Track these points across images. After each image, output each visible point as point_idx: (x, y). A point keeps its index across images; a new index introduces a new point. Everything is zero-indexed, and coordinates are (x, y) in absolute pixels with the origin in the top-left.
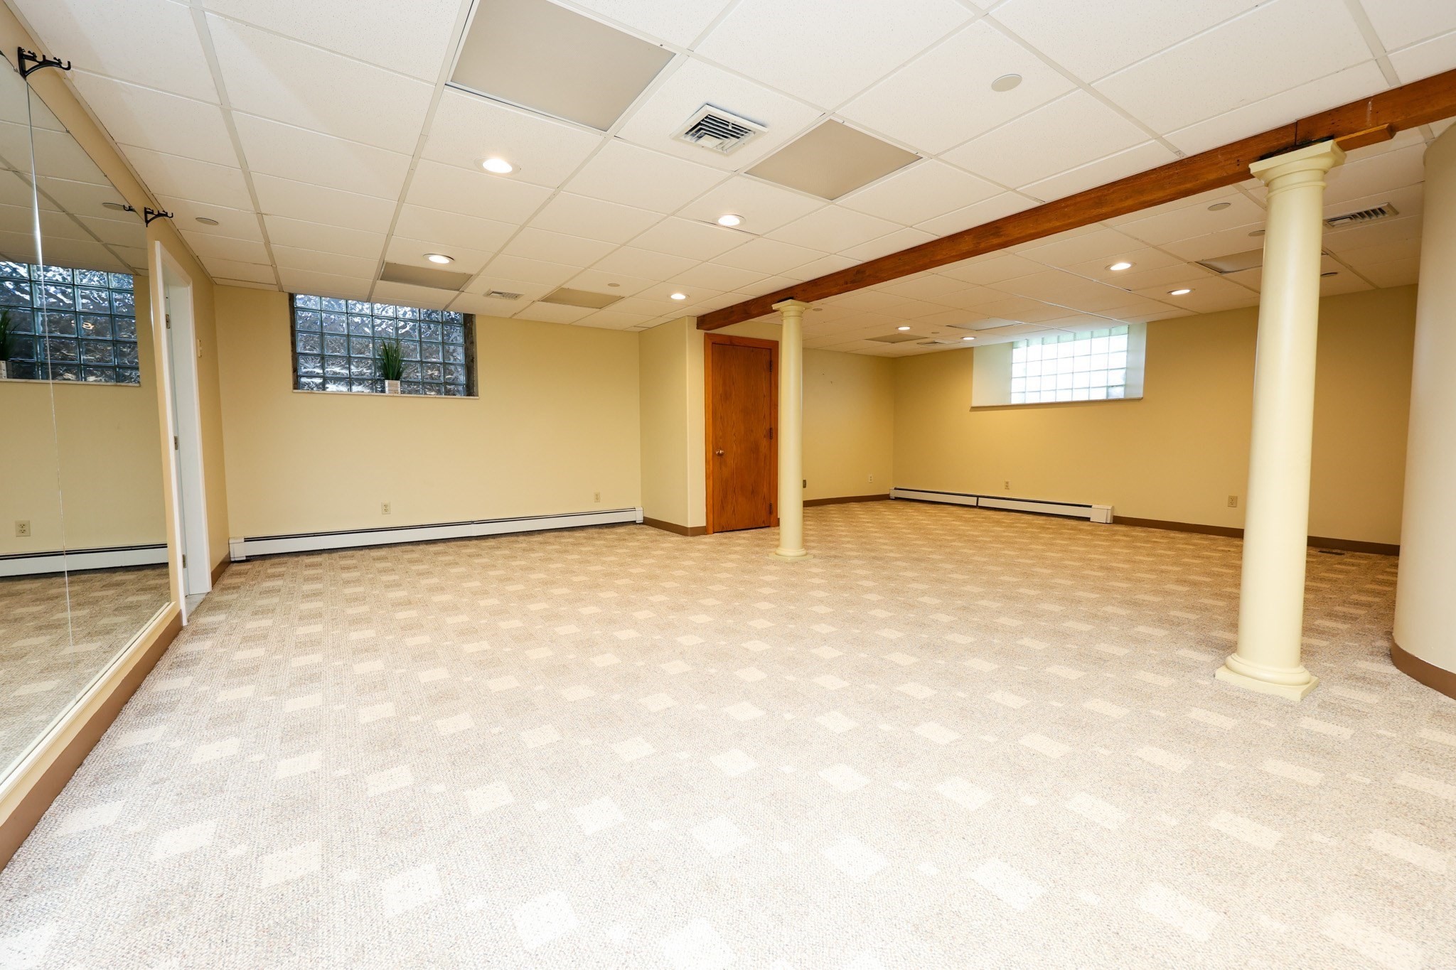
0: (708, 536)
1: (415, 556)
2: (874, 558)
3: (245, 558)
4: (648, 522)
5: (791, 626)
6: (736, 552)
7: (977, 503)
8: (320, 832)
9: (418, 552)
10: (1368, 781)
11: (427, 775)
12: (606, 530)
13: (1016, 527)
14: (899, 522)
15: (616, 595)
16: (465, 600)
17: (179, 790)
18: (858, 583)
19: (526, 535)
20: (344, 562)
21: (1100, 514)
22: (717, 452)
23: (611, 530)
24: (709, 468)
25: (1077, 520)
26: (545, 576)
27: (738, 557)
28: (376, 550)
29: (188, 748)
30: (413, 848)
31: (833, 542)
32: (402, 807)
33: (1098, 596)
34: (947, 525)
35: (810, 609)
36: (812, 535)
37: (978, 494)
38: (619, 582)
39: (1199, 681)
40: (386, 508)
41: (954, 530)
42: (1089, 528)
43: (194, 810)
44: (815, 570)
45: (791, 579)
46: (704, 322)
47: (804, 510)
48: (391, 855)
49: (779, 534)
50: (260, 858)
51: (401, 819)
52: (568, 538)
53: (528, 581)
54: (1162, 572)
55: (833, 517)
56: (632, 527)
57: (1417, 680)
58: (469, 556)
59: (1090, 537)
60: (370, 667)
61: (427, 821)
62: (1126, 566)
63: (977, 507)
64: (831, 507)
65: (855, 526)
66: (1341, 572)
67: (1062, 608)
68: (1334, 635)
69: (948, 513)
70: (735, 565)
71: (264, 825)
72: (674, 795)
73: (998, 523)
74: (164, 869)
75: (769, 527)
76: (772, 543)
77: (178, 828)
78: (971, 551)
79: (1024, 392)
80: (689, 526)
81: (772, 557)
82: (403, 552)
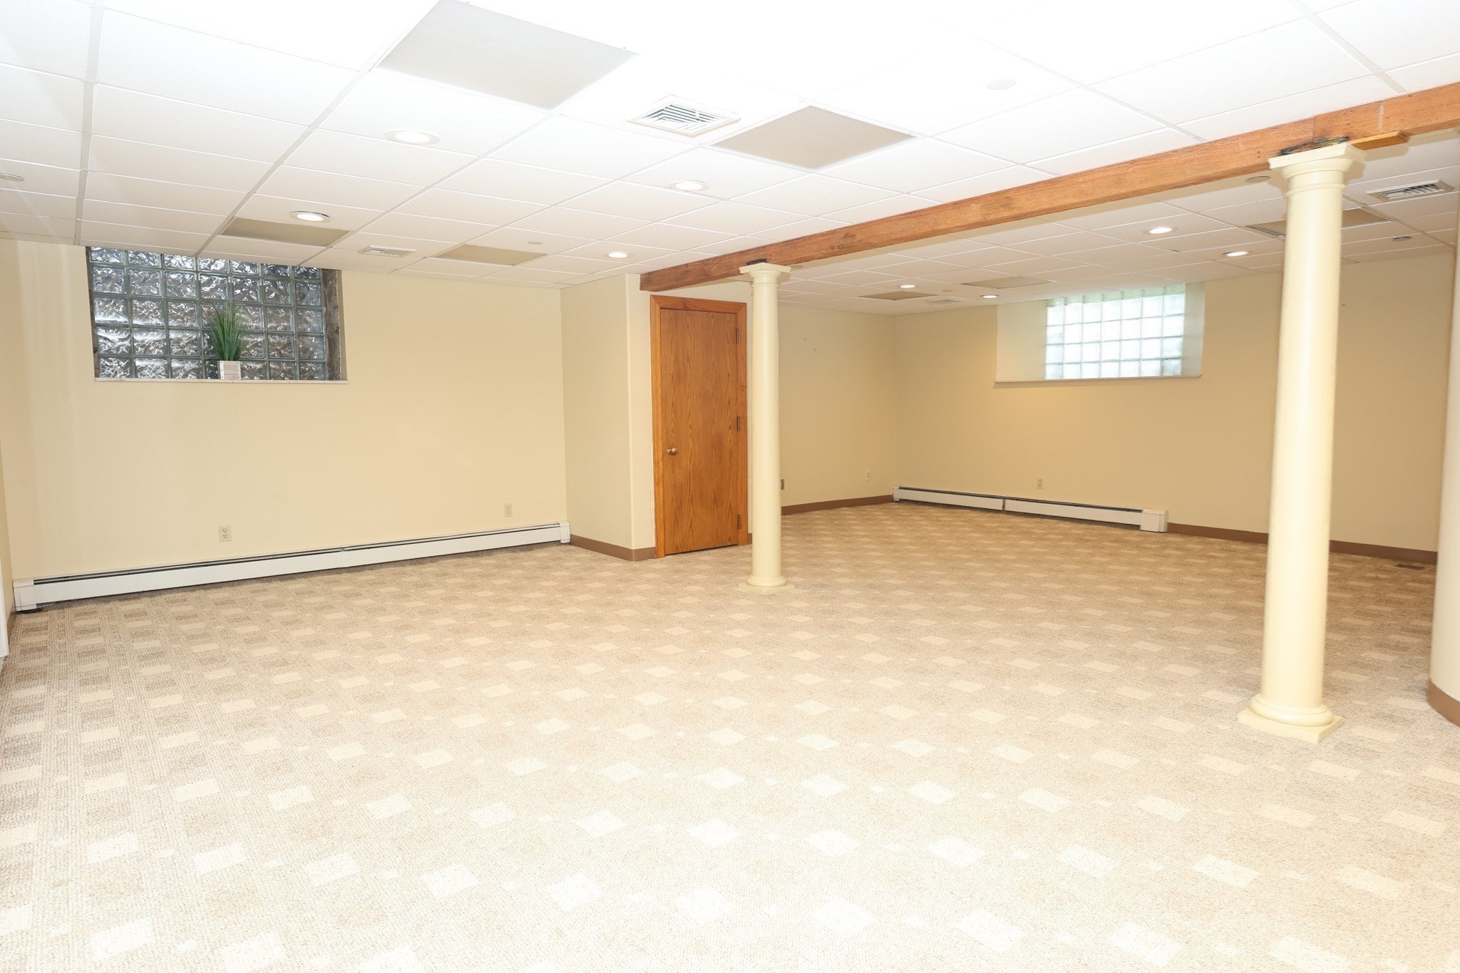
0: (658, 560)
1: (271, 597)
2: (871, 586)
3: (35, 607)
4: (576, 541)
5: (769, 677)
6: (696, 582)
7: (1004, 507)
8: (273, 923)
9: (273, 592)
10: (1356, 820)
11: (373, 862)
12: (521, 554)
13: (1049, 539)
14: (903, 535)
15: (550, 644)
16: (358, 656)
17: (89, 890)
18: (850, 620)
19: (414, 564)
20: (176, 609)
21: (1152, 521)
22: (668, 451)
23: (528, 553)
24: (658, 472)
25: (1124, 528)
26: (454, 622)
27: (701, 588)
28: (214, 591)
29: (76, 847)
30: (381, 933)
31: (820, 565)
32: (356, 895)
33: (1130, 629)
34: (962, 539)
35: (792, 655)
36: (793, 556)
37: (1004, 495)
38: (551, 627)
39: (1219, 726)
40: (225, 534)
41: (972, 545)
42: (1137, 539)
43: (117, 910)
44: (796, 604)
45: (769, 617)
46: (650, 281)
47: (782, 519)
48: (359, 941)
49: (750, 555)
50: (216, 951)
51: (358, 907)
52: (473, 568)
53: (432, 629)
54: (1211, 596)
55: (820, 530)
56: (556, 549)
57: (1445, 716)
58: (345, 596)
59: (1135, 552)
60: (262, 745)
61: (387, 907)
62: (1171, 590)
63: (1004, 511)
64: (816, 515)
65: (847, 542)
66: (1412, 591)
67: (1087, 645)
68: (1377, 669)
69: (965, 521)
70: (696, 600)
71: (206, 920)
72: (653, 868)
73: (1027, 534)
74: (113, 967)
75: (736, 545)
76: (741, 568)
77: (109, 928)
78: (991, 574)
79: (1061, 364)
80: (633, 548)
81: (742, 588)
82: (252, 592)
